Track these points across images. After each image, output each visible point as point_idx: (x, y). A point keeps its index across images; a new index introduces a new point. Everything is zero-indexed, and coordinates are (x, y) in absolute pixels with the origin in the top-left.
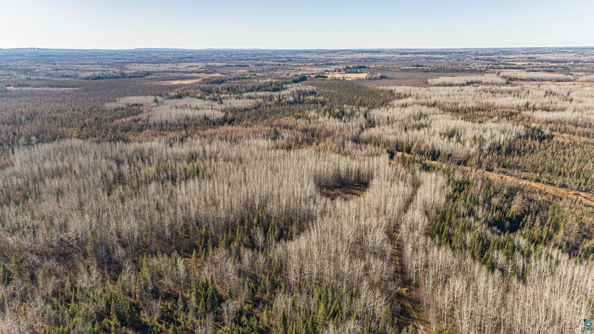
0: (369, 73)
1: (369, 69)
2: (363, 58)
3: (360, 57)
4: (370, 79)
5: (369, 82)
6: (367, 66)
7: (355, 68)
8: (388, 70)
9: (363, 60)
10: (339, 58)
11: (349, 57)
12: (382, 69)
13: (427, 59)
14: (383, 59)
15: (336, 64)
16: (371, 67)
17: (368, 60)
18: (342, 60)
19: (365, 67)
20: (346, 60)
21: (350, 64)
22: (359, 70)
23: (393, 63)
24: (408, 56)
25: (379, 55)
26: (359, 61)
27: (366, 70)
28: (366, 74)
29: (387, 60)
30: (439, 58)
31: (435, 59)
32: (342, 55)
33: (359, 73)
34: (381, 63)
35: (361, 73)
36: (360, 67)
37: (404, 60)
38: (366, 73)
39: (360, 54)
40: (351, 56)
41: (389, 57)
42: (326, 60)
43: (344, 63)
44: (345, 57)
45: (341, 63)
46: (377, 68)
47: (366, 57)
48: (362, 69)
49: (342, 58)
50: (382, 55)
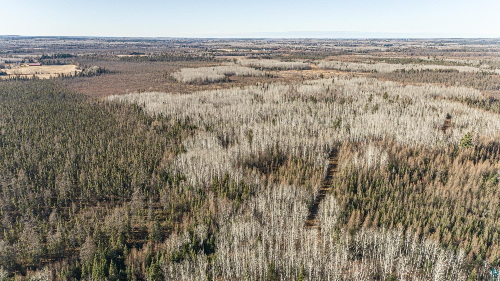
0: (78, 64)
1: (77, 58)
2: (67, 45)
3: (63, 44)
4: (82, 75)
5: (81, 81)
6: (73, 54)
7: (56, 57)
8: (102, 58)
9: (66, 47)
10: (35, 44)
11: (48, 44)
12: (95, 59)
13: (138, 46)
14: (90, 46)
15: (28, 52)
16: (78, 55)
17: (73, 47)
18: (39, 47)
19: (71, 56)
20: (45, 47)
21: (49, 51)
22: (62, 60)
23: (105, 50)
24: (117, 43)
25: (85, 42)
26: (61, 48)
27: (73, 59)
28: (74, 66)
29: (96, 47)
30: (149, 46)
31: (145, 46)
32: (40, 42)
33: (63, 64)
34: (90, 50)
35: (65, 64)
36: (64, 56)
37: (115, 47)
38: (74, 64)
39: (63, 41)
40: (50, 43)
41: (97, 44)
42: (16, 46)
43: (41, 51)
44: (43, 43)
45: (37, 51)
46: (87, 57)
47: (70, 44)
48: (67, 59)
49: (40, 44)
50: (88, 42)
